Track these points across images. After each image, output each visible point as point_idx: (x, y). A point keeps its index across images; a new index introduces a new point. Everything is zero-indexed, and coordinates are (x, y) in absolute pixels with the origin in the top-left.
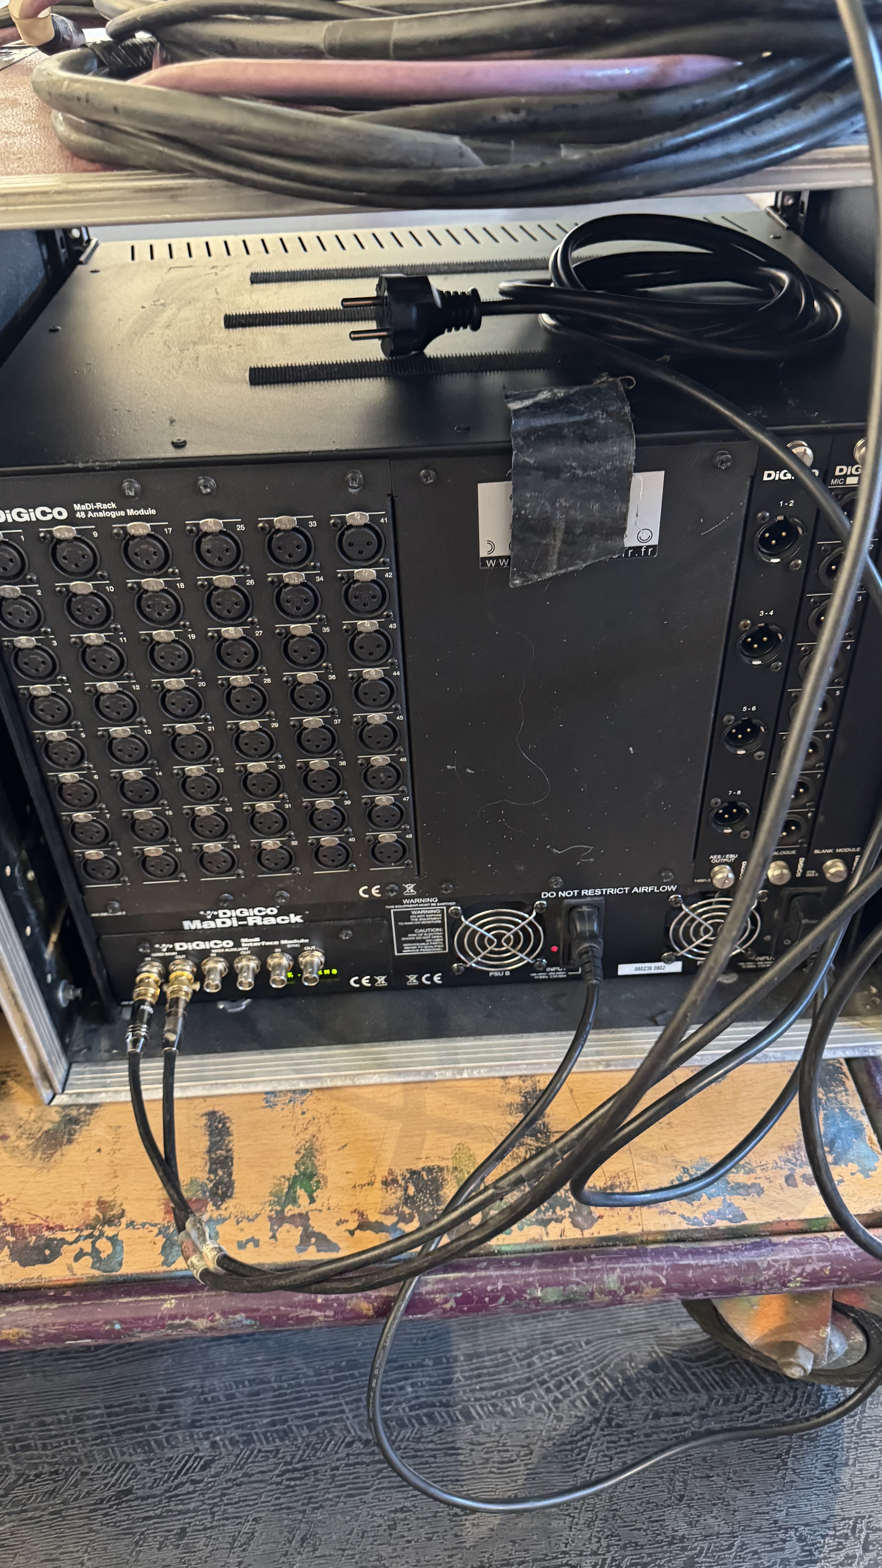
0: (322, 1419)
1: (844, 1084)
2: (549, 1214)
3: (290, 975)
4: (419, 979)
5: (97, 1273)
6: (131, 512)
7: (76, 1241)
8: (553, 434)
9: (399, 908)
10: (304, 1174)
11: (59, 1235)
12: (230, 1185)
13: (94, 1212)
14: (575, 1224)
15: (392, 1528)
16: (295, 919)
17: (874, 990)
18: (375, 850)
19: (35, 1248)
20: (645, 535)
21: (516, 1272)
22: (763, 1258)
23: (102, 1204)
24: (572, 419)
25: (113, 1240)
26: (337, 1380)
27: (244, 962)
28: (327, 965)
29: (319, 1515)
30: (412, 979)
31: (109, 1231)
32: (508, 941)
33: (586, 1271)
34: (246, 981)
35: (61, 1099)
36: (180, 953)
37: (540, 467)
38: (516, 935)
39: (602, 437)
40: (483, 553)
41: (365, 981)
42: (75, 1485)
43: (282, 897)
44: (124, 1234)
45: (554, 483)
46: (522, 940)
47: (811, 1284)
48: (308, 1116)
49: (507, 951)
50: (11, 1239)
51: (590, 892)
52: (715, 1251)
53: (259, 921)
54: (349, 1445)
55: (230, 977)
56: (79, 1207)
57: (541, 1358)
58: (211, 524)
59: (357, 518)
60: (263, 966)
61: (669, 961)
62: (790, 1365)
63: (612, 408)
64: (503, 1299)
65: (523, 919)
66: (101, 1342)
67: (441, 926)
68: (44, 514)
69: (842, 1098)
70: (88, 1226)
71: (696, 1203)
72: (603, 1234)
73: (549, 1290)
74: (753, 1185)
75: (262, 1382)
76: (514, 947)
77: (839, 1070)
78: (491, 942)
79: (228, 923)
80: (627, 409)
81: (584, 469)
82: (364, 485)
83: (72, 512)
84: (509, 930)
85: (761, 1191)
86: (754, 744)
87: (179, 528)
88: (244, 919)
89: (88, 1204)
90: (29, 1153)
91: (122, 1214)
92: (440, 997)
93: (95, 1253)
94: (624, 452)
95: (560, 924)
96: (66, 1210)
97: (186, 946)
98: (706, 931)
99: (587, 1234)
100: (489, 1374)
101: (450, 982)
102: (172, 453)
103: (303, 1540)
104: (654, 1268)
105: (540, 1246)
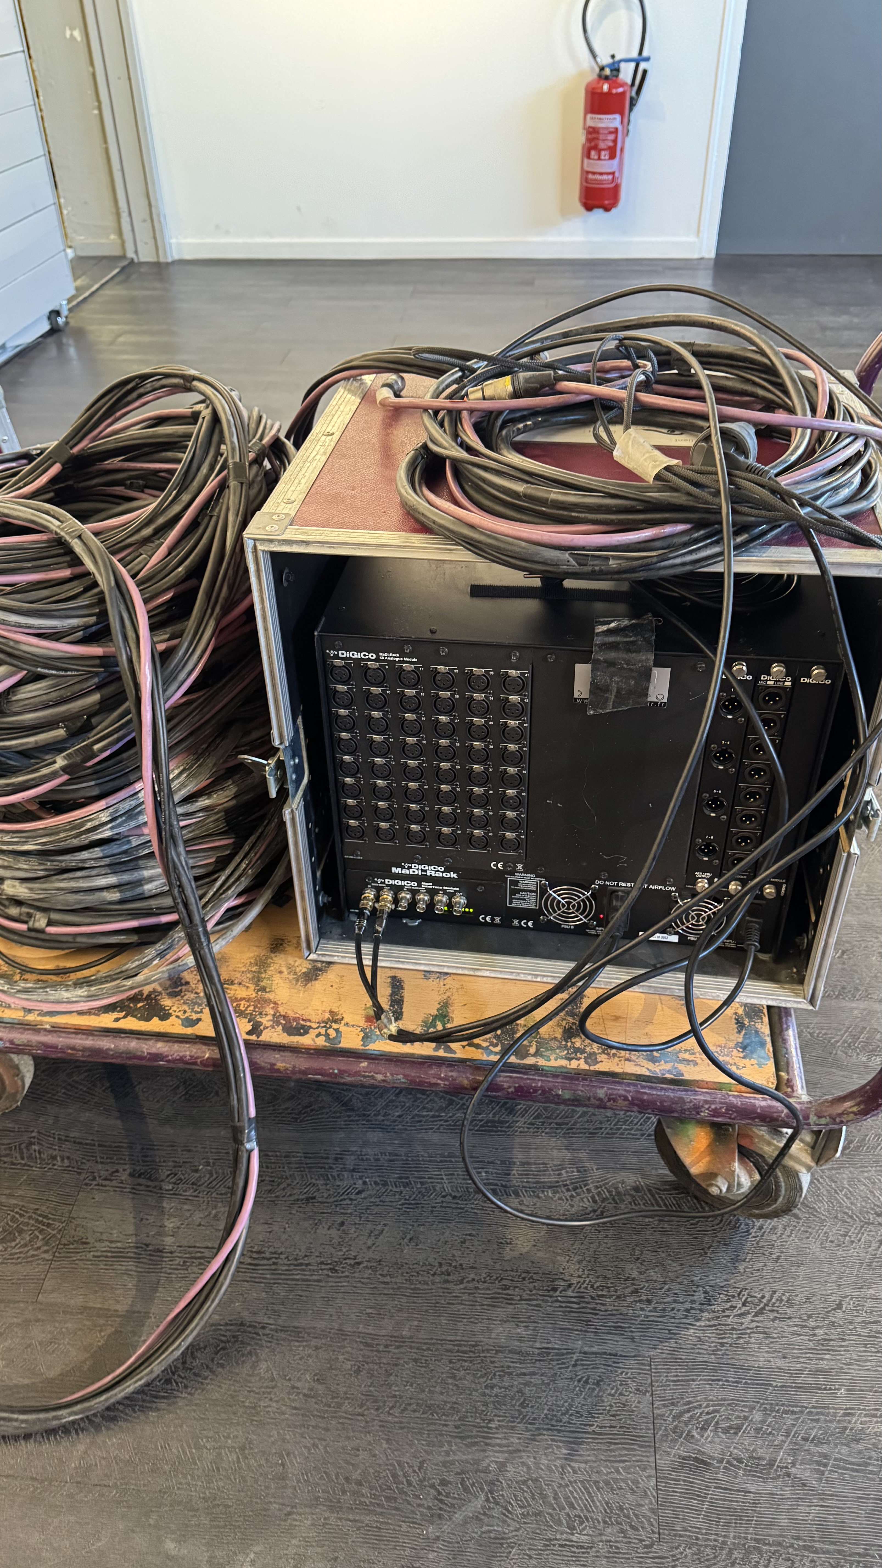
0: (429, 1181)
1: (762, 1018)
2: (573, 1055)
3: (446, 908)
4: (520, 923)
5: (327, 1044)
6: (405, 659)
7: (318, 1028)
8: (613, 646)
9: (512, 878)
10: (441, 1015)
11: (308, 1024)
12: (401, 1013)
13: (327, 1015)
14: (586, 1062)
15: (463, 1242)
16: (453, 875)
17: (795, 970)
18: (503, 842)
19: (295, 1028)
20: (660, 697)
21: (550, 1079)
22: (688, 1097)
23: (331, 1012)
24: (625, 640)
25: (337, 1030)
26: (441, 1161)
27: (422, 896)
28: (468, 906)
29: (421, 1229)
30: (516, 922)
31: (335, 1026)
32: (574, 906)
33: (588, 1086)
34: (421, 907)
35: (313, 956)
36: (387, 885)
37: (605, 661)
38: (579, 903)
39: (638, 651)
40: (576, 695)
41: (488, 919)
42: (284, 1189)
43: (448, 861)
44: (342, 1028)
45: (612, 669)
46: (582, 908)
47: (713, 1116)
48: (447, 987)
49: (573, 913)
50: (284, 1022)
51: (624, 884)
52: (662, 1089)
53: (433, 874)
54: (444, 1197)
55: (413, 904)
56: (320, 1012)
57: (567, 1172)
58: (442, 668)
59: (513, 673)
60: (432, 899)
61: (670, 934)
62: (712, 1185)
63: (646, 636)
64: (540, 1092)
65: (584, 894)
66: (326, 1078)
67: (536, 892)
68: (365, 655)
69: (759, 1026)
70: (323, 1022)
71: (657, 1064)
72: (601, 1069)
73: (566, 1091)
74: (692, 1061)
75: (396, 1155)
76: (577, 911)
77: (761, 1011)
78: (563, 906)
79: (416, 873)
80: (653, 638)
81: (628, 665)
82: (519, 659)
83: (378, 656)
84: (575, 900)
85: (696, 1064)
86: (720, 812)
87: (427, 668)
88: (425, 871)
89: (324, 1011)
90: (294, 982)
91: (342, 1019)
92: (531, 935)
93: (327, 1035)
94: (648, 659)
95: (605, 901)
96: (312, 1013)
97: (391, 882)
98: (693, 918)
99: (592, 1068)
100: (534, 1175)
101: (538, 927)
102: (429, 635)
103: (411, 1239)
104: (625, 1090)
105: (565, 1070)
